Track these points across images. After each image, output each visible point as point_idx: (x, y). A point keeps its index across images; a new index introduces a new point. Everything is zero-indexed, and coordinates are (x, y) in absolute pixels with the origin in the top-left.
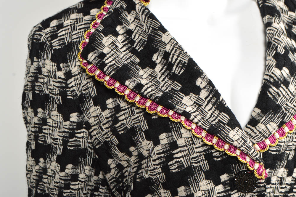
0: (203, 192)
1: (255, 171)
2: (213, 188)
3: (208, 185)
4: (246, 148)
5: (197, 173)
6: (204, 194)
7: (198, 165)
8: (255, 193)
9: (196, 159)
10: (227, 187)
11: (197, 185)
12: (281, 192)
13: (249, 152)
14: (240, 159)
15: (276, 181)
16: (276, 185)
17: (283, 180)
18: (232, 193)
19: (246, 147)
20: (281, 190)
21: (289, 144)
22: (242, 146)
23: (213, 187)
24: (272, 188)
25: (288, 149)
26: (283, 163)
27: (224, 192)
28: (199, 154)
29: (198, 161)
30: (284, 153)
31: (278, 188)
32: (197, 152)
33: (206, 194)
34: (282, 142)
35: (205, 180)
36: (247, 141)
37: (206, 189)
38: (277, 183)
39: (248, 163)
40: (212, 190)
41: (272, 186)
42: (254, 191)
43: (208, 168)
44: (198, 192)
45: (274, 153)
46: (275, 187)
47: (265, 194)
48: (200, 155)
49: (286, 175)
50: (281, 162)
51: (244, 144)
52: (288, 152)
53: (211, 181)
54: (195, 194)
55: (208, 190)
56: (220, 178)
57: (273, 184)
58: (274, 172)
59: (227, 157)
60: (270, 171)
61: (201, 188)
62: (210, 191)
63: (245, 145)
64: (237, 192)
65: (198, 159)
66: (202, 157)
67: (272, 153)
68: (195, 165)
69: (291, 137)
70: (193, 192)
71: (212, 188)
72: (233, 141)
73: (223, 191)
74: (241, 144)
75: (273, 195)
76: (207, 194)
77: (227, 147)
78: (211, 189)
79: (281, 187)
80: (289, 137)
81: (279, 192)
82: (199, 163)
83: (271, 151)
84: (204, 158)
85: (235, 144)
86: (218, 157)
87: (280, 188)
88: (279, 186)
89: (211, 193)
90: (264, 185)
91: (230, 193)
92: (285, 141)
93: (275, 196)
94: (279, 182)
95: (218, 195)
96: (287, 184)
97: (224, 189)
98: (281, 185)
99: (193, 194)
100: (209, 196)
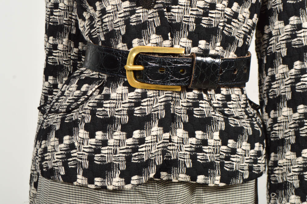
0: (112, 6)
2: (120, 4)
6: (113, 9)
10: (133, 4)
12: (191, 14)
15: (185, 3)
16: (185, 7)
17: (192, 3)
18: (137, 9)
20: (190, 12)
23: (121, 2)
24: (181, 9)
27: (130, 7)
31: (188, 10)
33: (115, 8)
37: (114, 4)
38: (187, 5)
40: (120, 5)
41: (181, 7)
44: (108, 6)
46: (184, 9)
55: (116, 5)
57: (181, 5)
61: (110, 3)
62: (118, 6)
64: (143, 8)
70: (105, 7)
71: (119, 3)
73: (129, 6)
75: (182, 15)
76: (116, 8)
78: (118, 4)
79: (190, 9)
81: (189, 14)
87: (190, 10)
88: (188, 8)
89: (118, 8)
91: (135, 8)
93: (185, 17)
94: (189, 4)
95: (125, 10)
96: (198, 7)
97: (131, 5)
98: (191, 8)
99: (105, 8)
100: (117, 10)
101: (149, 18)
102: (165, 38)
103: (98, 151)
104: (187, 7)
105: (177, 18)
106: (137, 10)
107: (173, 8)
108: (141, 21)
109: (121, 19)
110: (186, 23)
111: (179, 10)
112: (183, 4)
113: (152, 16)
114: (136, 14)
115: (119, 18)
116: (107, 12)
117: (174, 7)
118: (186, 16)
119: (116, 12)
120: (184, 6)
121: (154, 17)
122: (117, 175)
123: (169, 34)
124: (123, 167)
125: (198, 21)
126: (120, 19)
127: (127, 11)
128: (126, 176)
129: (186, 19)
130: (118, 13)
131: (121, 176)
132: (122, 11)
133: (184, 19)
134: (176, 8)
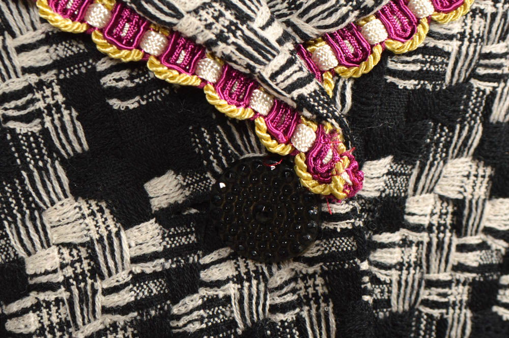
0: (65, 251)
1: (300, 160)
2: (109, 237)
3: (89, 220)
4: (240, 49)
5: (31, 166)
6: (72, 264)
7: (34, 127)
8: (311, 262)
9: (19, 102)
10: (182, 234)
11: (33, 219)
12: (460, 267)
13: (258, 68)
14: (214, 98)
15: (432, 214)
16: (434, 236)
17: (466, 212)
18: (207, 259)
19: (241, 42)
20: (456, 257)
21: (487, 49)
22: (221, 37)
23: (114, 230)
24: (414, 248)
25: (481, 71)
26: (465, 133)
27: (166, 254)
28: (33, 79)
29: (31, 109)
30: (464, 88)
31: (446, 246)
32: (25, 71)
33: (80, 260)
34: (451, 37)
35: (71, 198)
36: (250, 19)
37: (77, 241)
38: (439, 225)
39: (261, 122)
40: (109, 242)
41: (413, 236)
42: (308, 254)
43: (81, 144)
44: (41, 252)
45: (410, 84)
46: (430, 244)
47: (358, 267)
48: (40, 85)
49: (482, 191)
50: (452, 129)
51: (232, 28)
52: (487, 87)
53: (104, 205)
54: (28, 260)
55: (89, 245)
56: (145, 193)
57: (417, 228)
58: (415, 172)
59: (167, 91)
60: (397, 168)
61: (54, 237)
62: (98, 248)
63: (239, 33)
65: (33, 101)
66: (54, 94)
67: (401, 84)
68: (21, 128)
69: (494, 16)
70: (22, 253)
71: (105, 234)
72: (179, 15)
73: (161, 249)
74: (218, 27)
75: (417, 276)
76: (85, 262)
77: (154, 43)
78: (100, 240)
79: (456, 241)
80: (483, 15)
81: (450, 266)
82: (38, 121)
83: (394, 73)
84: (60, 98)
85: (189, 25)
86: (124, 94)
87: (453, 248)
88: (447, 240)
89: (101, 259)
90: (350, 227)
91: (193, 259)
92: (463, 35)
93: (430, 284)
94: (449, 220)
95: (137, 269)
96: (488, 231)
97: (168, 243)
98: (459, 235)
99: (21, 263)
100: (96, 272)
101: (275, 309)
104: (441, 235)
105: (395, 290)
106: (206, 266)
107: (383, 246)
108: (232, 324)
109: (120, 319)
110: (436, 313)
111: (407, 250)
112: (425, 221)
113: (290, 298)
114: (203, 292)
115: (105, 310)
116: (31, 282)
117: (384, 238)
118: (433, 276)
119: (90, 281)
120: (430, 229)
121: (298, 303)
126: (109, 319)
127: (155, 276)
129: (433, 295)
130: (100, 285)
132: (123, 276)
133: (424, 294)
134: (392, 245)
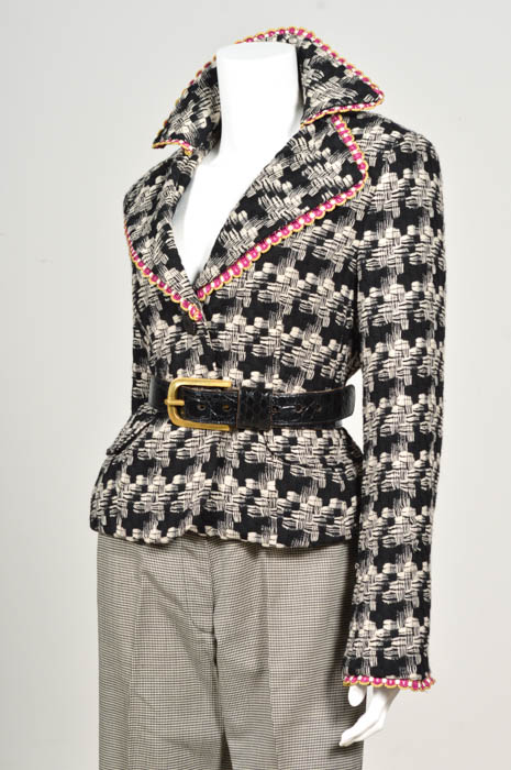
15: (232, 328)
16: (233, 333)
17: (241, 328)
38: (235, 331)
64: (187, 334)
88: (236, 334)
98: (240, 334)
102: (211, 369)
103: (137, 498)
122: (155, 526)
123: (214, 364)
124: (161, 518)
125: (248, 349)
128: (163, 528)
131: (158, 528)
